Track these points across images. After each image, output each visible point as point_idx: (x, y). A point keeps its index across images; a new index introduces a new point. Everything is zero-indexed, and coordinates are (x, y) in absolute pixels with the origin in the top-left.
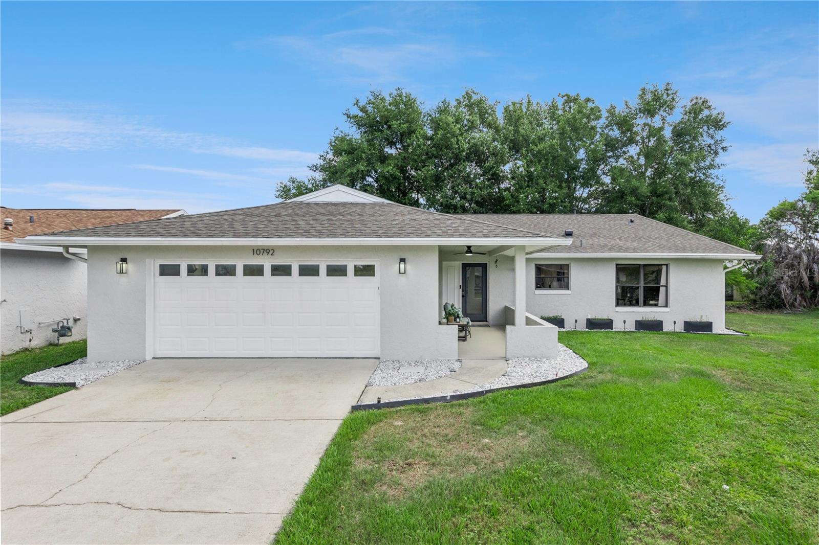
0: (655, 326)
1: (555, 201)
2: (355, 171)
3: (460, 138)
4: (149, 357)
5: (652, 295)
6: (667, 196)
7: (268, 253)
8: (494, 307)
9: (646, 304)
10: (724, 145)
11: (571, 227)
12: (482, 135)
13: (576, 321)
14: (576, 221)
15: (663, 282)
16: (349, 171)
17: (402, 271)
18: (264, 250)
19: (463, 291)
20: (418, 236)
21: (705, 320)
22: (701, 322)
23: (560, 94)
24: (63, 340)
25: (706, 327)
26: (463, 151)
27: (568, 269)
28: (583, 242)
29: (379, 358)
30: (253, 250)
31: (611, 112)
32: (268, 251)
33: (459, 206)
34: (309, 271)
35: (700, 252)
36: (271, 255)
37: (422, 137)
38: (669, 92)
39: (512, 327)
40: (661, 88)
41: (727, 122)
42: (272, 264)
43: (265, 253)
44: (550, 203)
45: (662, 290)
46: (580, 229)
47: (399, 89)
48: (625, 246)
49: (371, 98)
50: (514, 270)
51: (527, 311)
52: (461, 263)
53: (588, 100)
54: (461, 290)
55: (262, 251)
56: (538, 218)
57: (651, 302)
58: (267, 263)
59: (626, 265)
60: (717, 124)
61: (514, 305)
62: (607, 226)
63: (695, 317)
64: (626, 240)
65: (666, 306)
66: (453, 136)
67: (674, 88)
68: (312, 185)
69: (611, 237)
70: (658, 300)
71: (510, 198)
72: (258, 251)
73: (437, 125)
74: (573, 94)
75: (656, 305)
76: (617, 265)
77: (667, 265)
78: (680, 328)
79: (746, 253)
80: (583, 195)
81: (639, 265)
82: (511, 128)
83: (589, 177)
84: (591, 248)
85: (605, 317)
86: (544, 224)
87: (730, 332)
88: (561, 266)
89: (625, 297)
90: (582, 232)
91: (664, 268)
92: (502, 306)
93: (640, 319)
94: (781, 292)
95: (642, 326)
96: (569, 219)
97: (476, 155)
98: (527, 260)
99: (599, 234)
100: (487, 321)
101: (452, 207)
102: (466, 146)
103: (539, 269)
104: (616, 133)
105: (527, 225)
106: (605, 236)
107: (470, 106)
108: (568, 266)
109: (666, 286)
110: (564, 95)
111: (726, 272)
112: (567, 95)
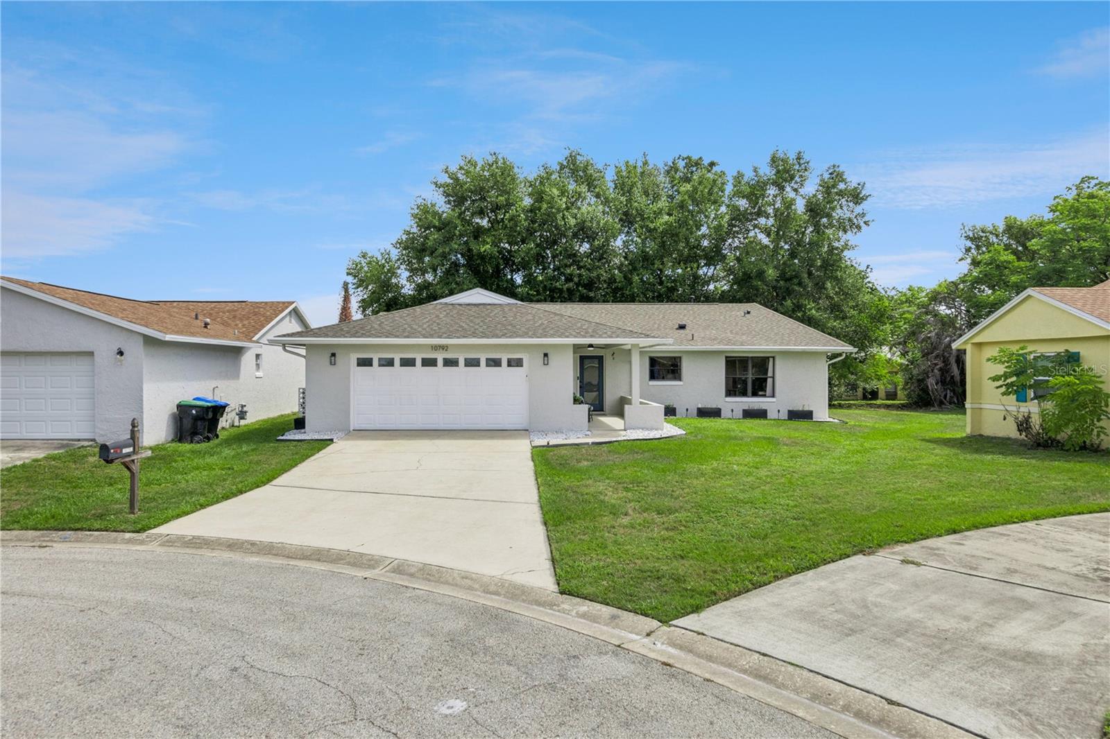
0: (761, 414)
1: (673, 285)
2: (447, 250)
3: (566, 213)
4: (351, 429)
5: (759, 387)
6: (796, 281)
7: (443, 349)
8: (610, 397)
9: (755, 394)
10: (866, 219)
11: (686, 318)
12: (589, 207)
13: (687, 410)
14: (691, 312)
15: (770, 374)
16: (441, 251)
17: (546, 363)
18: (440, 346)
19: (580, 382)
20: (560, 337)
21: (806, 409)
22: (803, 411)
23: (680, 156)
24: (243, 422)
25: (807, 415)
26: (570, 228)
27: (680, 361)
28: (695, 335)
29: (527, 430)
30: (432, 347)
31: (739, 178)
33: (565, 289)
35: (802, 346)
36: (446, 350)
37: (523, 211)
38: (802, 162)
39: (629, 406)
40: (792, 156)
41: (867, 194)
42: (444, 357)
44: (667, 287)
45: (769, 381)
46: (694, 321)
47: (495, 154)
48: (734, 340)
49: (462, 163)
50: (630, 362)
51: (641, 398)
52: (579, 355)
53: (713, 164)
54: (579, 381)
55: (438, 348)
56: (653, 307)
57: (760, 393)
58: (440, 357)
59: (733, 357)
60: (857, 197)
61: (631, 395)
62: (722, 317)
63: (798, 407)
64: (737, 334)
65: (773, 396)
66: (559, 210)
67: (806, 157)
68: (386, 260)
69: (723, 330)
70: (765, 391)
71: (623, 280)
72: (436, 348)
73: (539, 196)
74: (695, 157)
75: (764, 396)
76: (726, 357)
77: (773, 358)
78: (784, 415)
79: (844, 346)
80: (708, 274)
81: (748, 357)
82: (623, 199)
83: (714, 256)
84: (702, 341)
85: (714, 406)
86: (658, 316)
87: (831, 420)
88: (675, 358)
89: (735, 387)
90: (697, 324)
91: (771, 360)
92: (619, 396)
93: (746, 408)
94: (928, 387)
95: (749, 414)
96: (685, 309)
97: (584, 231)
98: (640, 352)
99: (712, 327)
100: (603, 411)
101: (557, 291)
102: (572, 222)
103: (653, 362)
104: (743, 203)
105: (642, 316)
106: (718, 329)
107: (574, 172)
108: (680, 358)
109: (773, 377)
110: (685, 156)
111: (829, 365)
112: (688, 158)
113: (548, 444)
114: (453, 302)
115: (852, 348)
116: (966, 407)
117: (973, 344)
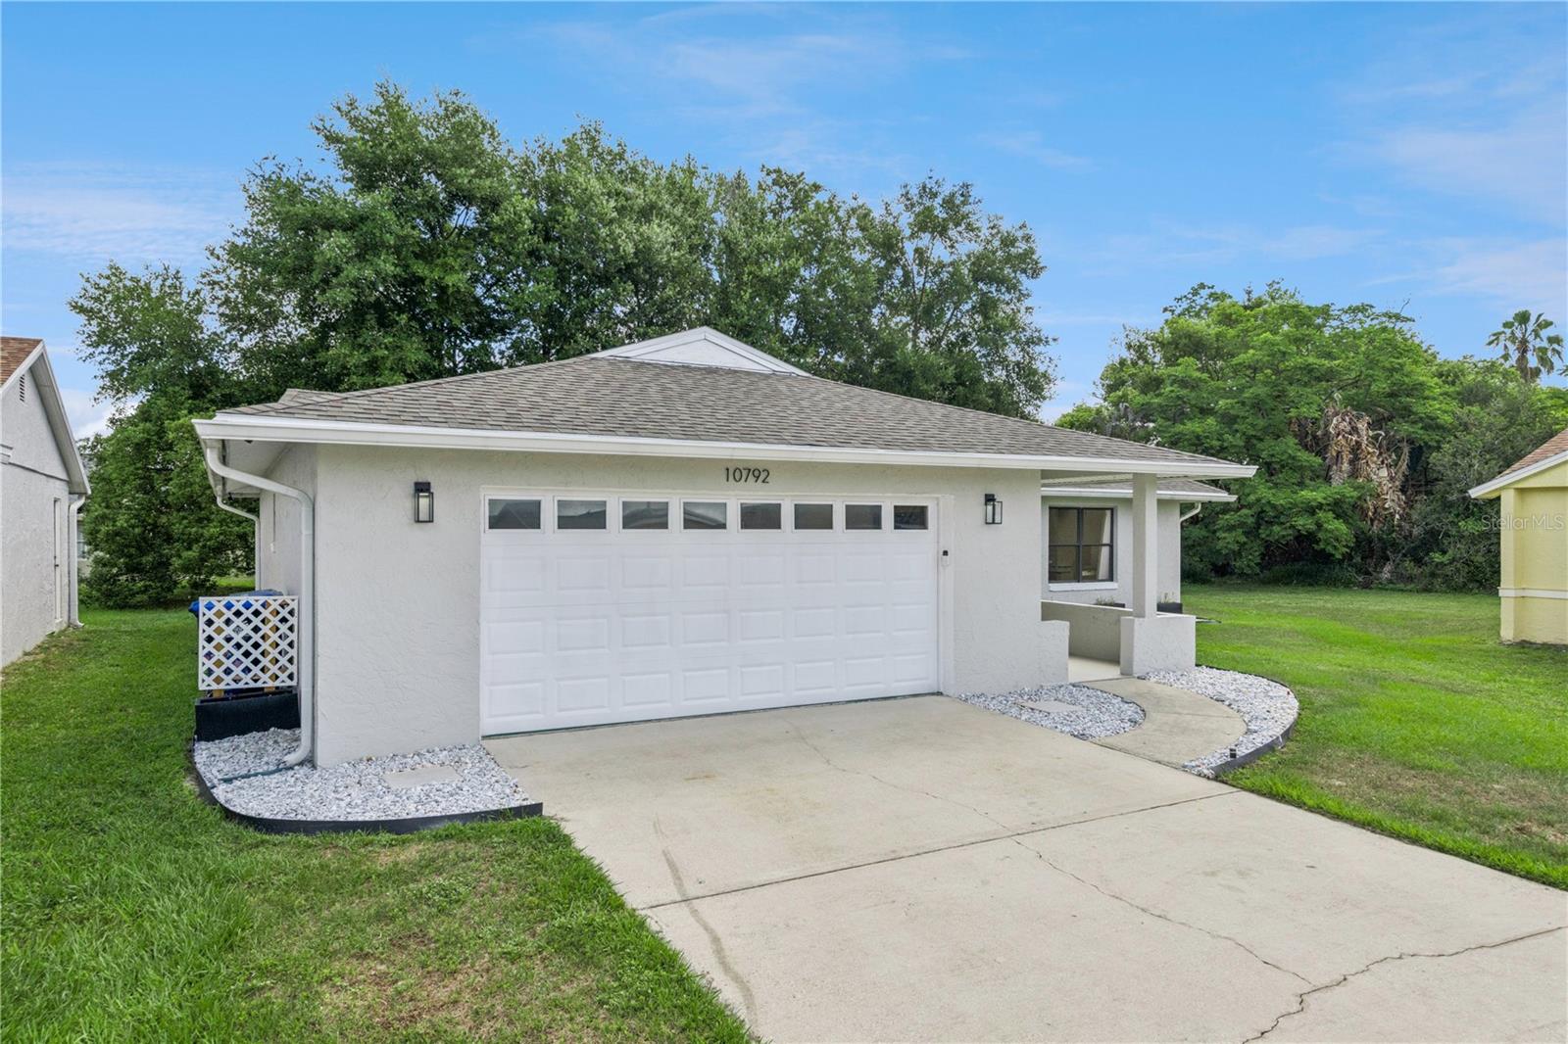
7: (758, 477)
15: (1105, 538)
18: (750, 470)
23: (763, 166)
30: (728, 469)
32: (756, 473)
34: (813, 518)
36: (763, 481)
42: (742, 501)
43: (751, 478)
45: (1104, 552)
53: (816, 188)
55: (745, 473)
57: (1086, 575)
59: (1064, 508)
65: (1111, 578)
70: (1096, 571)
72: (737, 472)
75: (1094, 578)
76: (1051, 508)
77: (1112, 510)
81: (1079, 508)
91: (1107, 512)
109: (1111, 546)
111: (1182, 523)
112: (778, 171)
113: (1233, 756)
114: (647, 358)
115: (1226, 495)
116: (1500, 594)
117: (1517, 489)
